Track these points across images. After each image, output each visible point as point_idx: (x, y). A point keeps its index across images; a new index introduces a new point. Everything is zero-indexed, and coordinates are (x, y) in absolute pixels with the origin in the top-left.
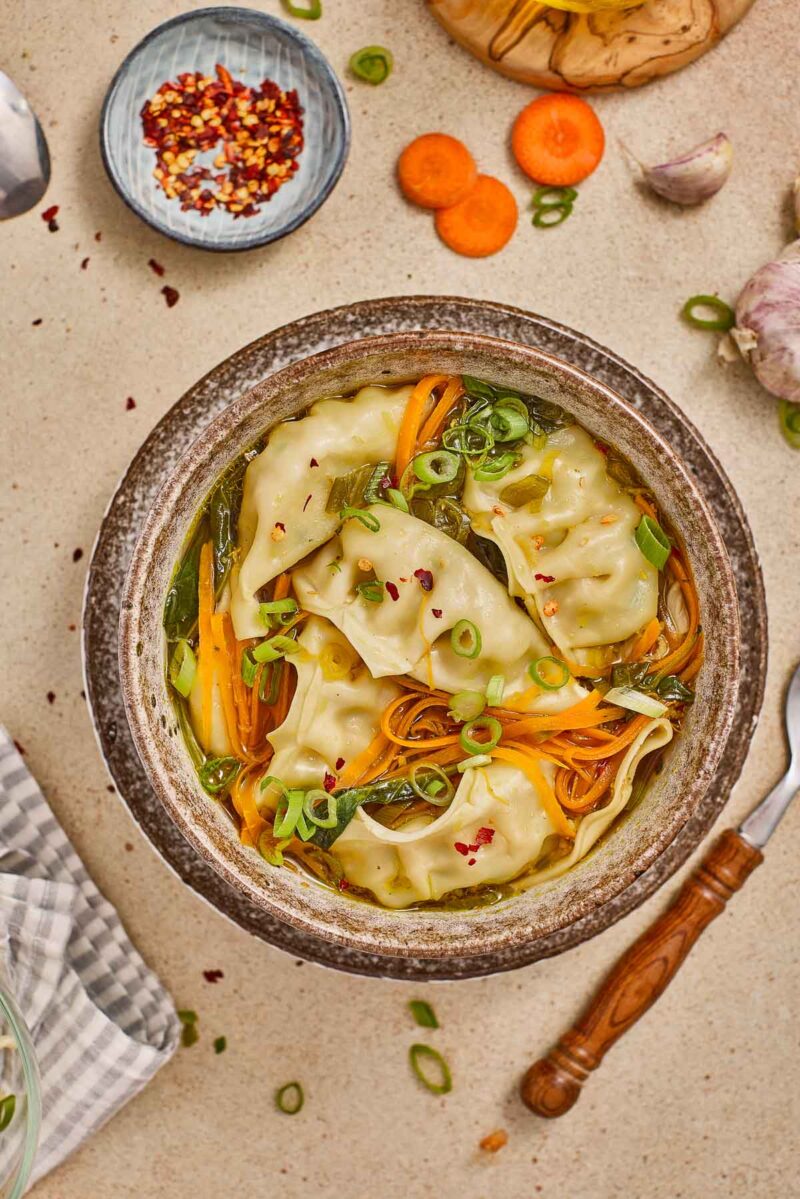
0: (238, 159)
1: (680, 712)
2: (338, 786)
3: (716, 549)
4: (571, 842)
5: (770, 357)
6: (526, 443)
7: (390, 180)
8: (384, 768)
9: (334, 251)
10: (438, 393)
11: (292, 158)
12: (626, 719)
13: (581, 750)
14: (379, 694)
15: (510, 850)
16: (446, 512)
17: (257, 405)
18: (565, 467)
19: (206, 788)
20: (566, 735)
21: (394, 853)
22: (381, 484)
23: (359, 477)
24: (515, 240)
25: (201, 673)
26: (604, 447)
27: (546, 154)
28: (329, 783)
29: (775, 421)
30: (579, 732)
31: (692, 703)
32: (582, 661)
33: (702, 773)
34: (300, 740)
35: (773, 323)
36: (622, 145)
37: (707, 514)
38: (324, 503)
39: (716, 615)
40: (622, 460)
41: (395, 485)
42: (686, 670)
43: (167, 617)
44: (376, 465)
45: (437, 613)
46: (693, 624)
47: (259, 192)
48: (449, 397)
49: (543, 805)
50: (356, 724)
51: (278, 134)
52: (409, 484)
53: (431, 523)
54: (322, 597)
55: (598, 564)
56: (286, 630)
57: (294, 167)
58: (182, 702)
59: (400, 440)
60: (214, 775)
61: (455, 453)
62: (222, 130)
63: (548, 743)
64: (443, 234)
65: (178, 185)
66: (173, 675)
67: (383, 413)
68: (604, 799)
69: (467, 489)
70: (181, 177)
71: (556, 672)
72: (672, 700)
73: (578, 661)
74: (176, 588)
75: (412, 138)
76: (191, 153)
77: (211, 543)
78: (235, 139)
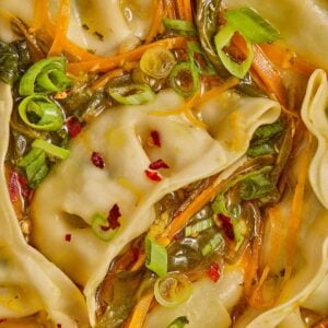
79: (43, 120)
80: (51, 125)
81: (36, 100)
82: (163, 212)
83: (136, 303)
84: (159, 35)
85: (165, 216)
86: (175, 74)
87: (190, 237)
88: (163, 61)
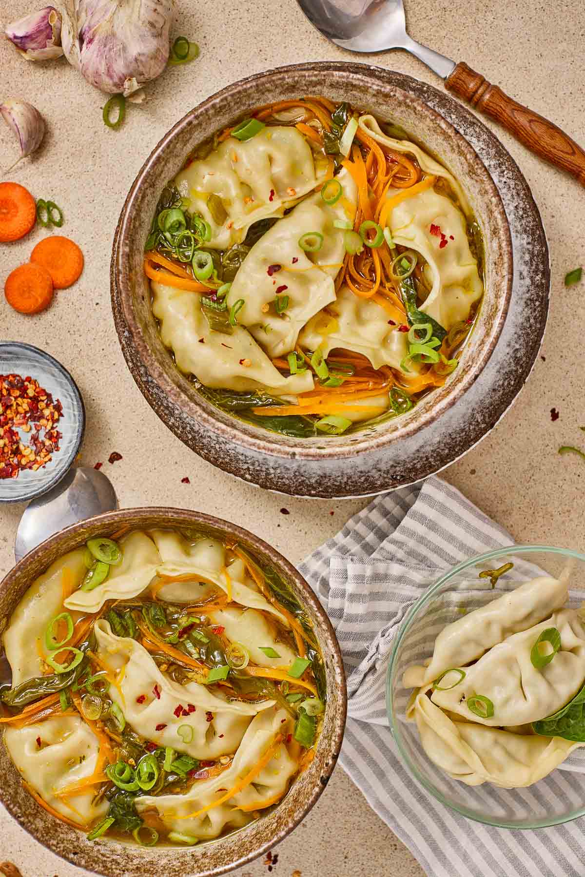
0: (24, 417)
1: (354, 111)
2: (407, 324)
3: (251, 87)
4: (439, 179)
5: (141, 68)
6: (187, 211)
7: (35, 319)
8: (394, 296)
9: (82, 353)
10: (157, 266)
11: (23, 382)
12: (359, 144)
13: (380, 171)
14: (346, 299)
15: (445, 215)
16: (231, 260)
17: (165, 375)
18: (202, 186)
19: (409, 409)
20: (370, 181)
21: (447, 288)
22: (214, 301)
23: (209, 315)
24: (71, 238)
25: (336, 413)
26: (189, 162)
27: (16, 219)
28: (404, 329)
29: (182, 67)
30: (368, 173)
31: (349, 104)
32: (323, 173)
33: (392, 94)
34: (377, 347)
35: (120, 67)
36: (8, 172)
37: (230, 93)
38: (227, 336)
39: (292, 88)
40: (197, 149)
41: (214, 292)
42: (328, 108)
43: (301, 436)
44: (202, 304)
45: (295, 260)
46: (299, 104)
47: (45, 401)
48: (158, 259)
49: (415, 195)
50: (366, 314)
51: (7, 390)
52: (214, 283)
53: (238, 268)
54: (286, 337)
55: (262, 162)
56: (308, 359)
57: (29, 379)
58: (355, 426)
59: (186, 289)
60: (401, 404)
61: (193, 254)
62: (7, 427)
63: (376, 192)
64: (70, 283)
65: (42, 454)
66: (338, 431)
67: (170, 299)
68: (411, 158)
69: (216, 247)
70: (37, 453)
71: (331, 189)
72: (347, 117)
73: (323, 176)
74: (282, 430)
75: (8, 305)
76: (22, 447)
77: (253, 408)
78: (12, 419)
79: (151, 771)
80: (153, 765)
81: (140, 778)
82: (187, 677)
83: (253, 677)
84: (74, 710)
85: (190, 675)
86: (96, 692)
87: (200, 654)
88: (90, 703)
